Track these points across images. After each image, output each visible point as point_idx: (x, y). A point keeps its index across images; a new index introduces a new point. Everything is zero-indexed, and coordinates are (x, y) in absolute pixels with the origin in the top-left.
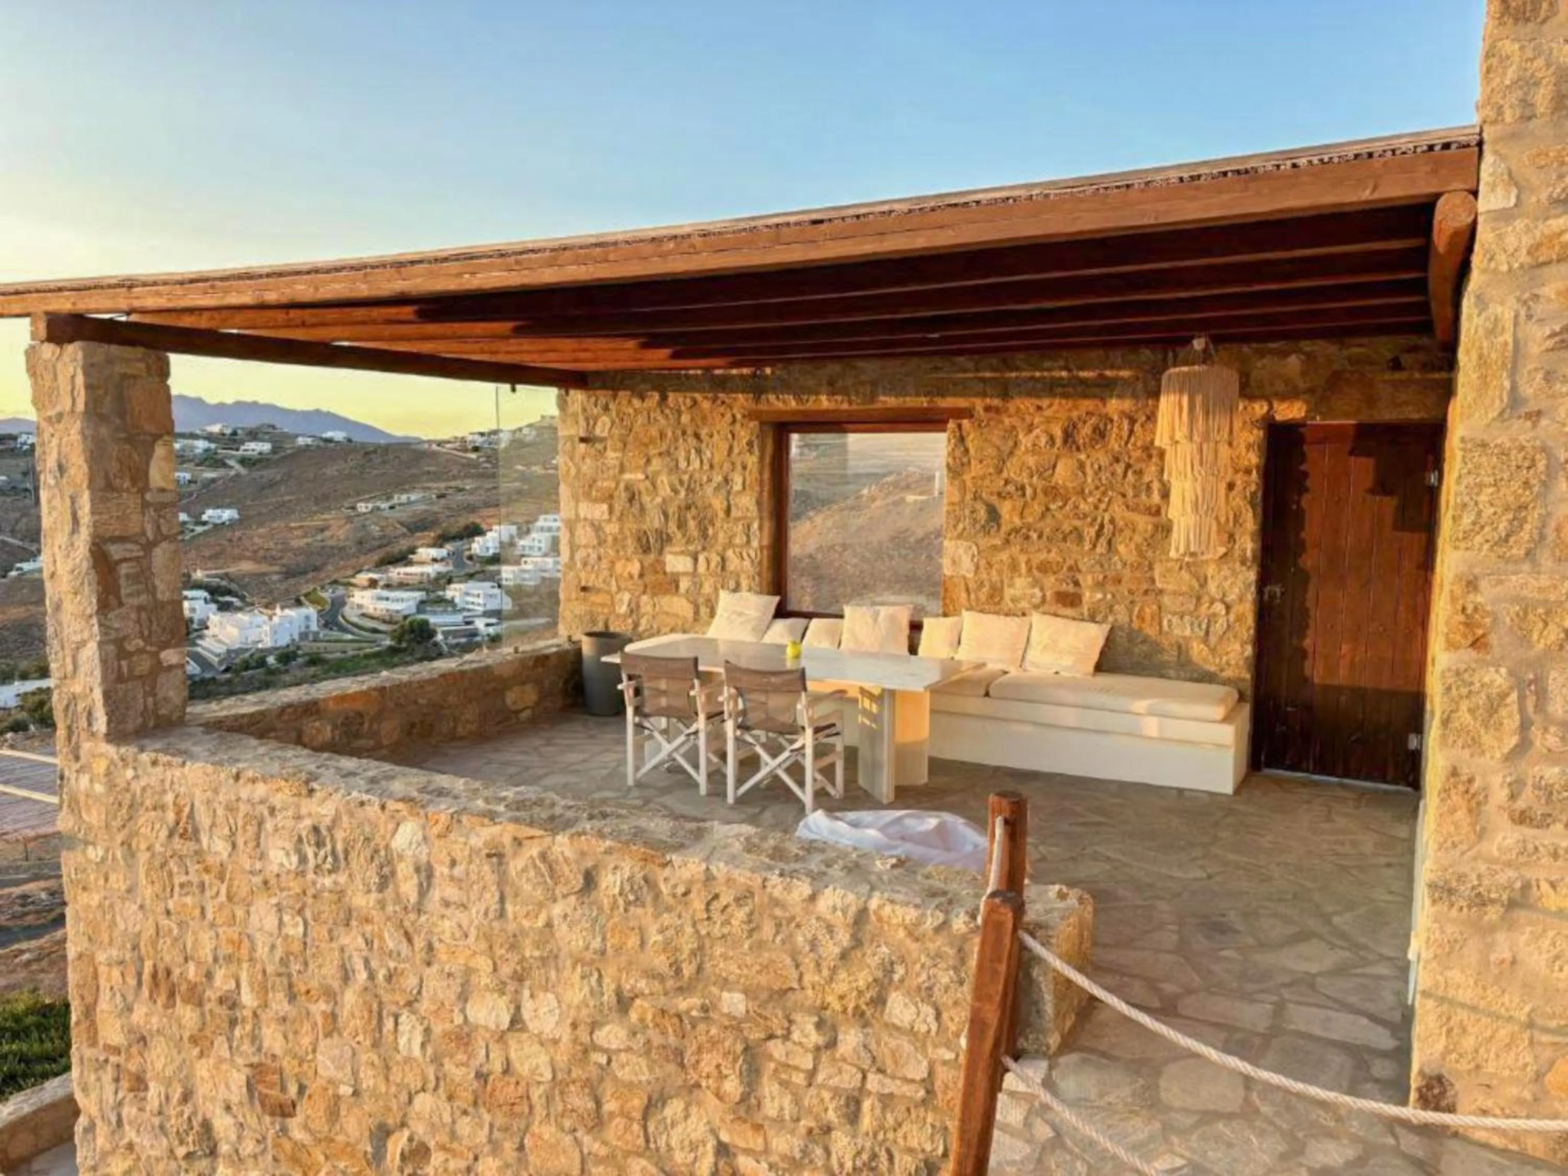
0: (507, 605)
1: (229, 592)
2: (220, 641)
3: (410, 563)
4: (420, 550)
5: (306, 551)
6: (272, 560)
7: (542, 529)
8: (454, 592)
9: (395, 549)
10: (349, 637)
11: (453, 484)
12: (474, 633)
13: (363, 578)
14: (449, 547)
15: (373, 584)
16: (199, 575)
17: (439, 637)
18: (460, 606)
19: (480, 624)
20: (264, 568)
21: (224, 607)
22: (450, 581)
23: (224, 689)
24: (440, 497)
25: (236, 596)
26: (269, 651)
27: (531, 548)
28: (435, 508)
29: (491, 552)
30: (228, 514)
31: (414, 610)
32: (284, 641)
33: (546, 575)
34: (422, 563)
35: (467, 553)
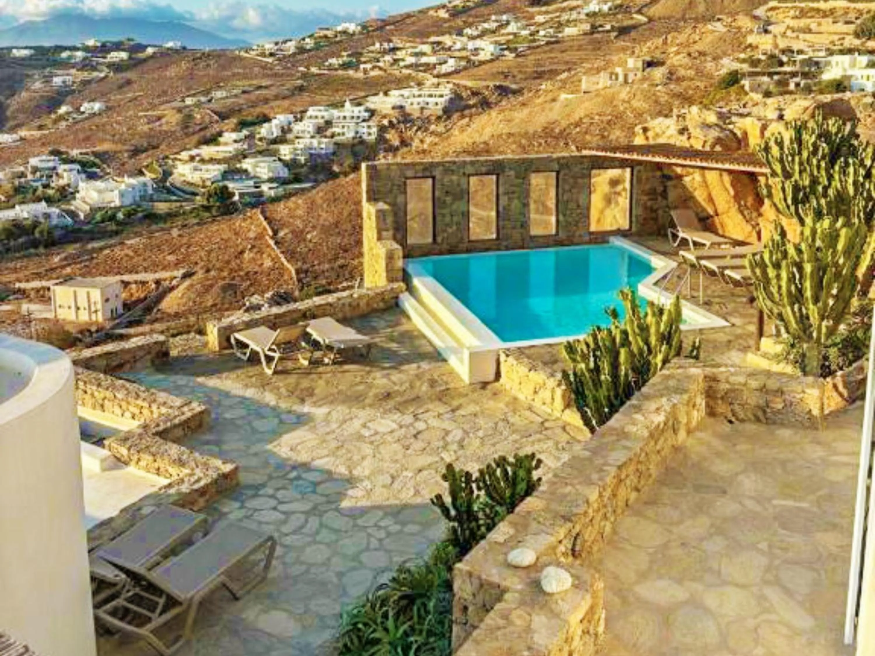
0: (284, 173)
1: (94, 165)
2: (85, 202)
3: (218, 144)
4: (226, 134)
5: (148, 136)
6: (124, 142)
7: (311, 117)
8: (247, 164)
9: (208, 133)
10: (174, 198)
11: (255, 82)
12: (261, 194)
13: (185, 155)
14: (245, 132)
15: (192, 158)
16: (75, 153)
17: (236, 198)
18: (252, 174)
19: (265, 187)
20: (119, 147)
21: (92, 177)
22: (245, 157)
23: (88, 236)
24: (244, 92)
25: (99, 168)
26: (118, 209)
27: (303, 132)
28: (241, 101)
29: (275, 135)
30: (97, 106)
31: (220, 178)
32: (128, 201)
33: (313, 152)
34: (226, 144)
35: (258, 136)
